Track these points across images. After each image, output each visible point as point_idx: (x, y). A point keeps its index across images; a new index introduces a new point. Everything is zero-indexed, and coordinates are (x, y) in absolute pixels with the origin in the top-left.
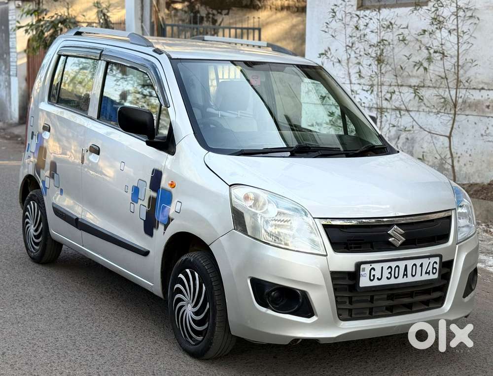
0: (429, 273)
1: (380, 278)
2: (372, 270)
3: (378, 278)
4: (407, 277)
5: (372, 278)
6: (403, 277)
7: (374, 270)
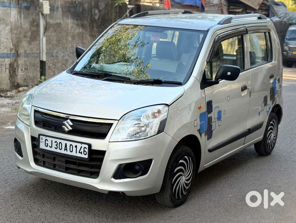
0: (81, 153)
1: (51, 146)
2: (46, 141)
3: (50, 146)
4: (67, 151)
5: (46, 145)
6: (65, 150)
7: (48, 141)
